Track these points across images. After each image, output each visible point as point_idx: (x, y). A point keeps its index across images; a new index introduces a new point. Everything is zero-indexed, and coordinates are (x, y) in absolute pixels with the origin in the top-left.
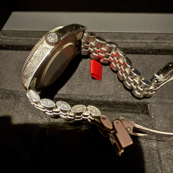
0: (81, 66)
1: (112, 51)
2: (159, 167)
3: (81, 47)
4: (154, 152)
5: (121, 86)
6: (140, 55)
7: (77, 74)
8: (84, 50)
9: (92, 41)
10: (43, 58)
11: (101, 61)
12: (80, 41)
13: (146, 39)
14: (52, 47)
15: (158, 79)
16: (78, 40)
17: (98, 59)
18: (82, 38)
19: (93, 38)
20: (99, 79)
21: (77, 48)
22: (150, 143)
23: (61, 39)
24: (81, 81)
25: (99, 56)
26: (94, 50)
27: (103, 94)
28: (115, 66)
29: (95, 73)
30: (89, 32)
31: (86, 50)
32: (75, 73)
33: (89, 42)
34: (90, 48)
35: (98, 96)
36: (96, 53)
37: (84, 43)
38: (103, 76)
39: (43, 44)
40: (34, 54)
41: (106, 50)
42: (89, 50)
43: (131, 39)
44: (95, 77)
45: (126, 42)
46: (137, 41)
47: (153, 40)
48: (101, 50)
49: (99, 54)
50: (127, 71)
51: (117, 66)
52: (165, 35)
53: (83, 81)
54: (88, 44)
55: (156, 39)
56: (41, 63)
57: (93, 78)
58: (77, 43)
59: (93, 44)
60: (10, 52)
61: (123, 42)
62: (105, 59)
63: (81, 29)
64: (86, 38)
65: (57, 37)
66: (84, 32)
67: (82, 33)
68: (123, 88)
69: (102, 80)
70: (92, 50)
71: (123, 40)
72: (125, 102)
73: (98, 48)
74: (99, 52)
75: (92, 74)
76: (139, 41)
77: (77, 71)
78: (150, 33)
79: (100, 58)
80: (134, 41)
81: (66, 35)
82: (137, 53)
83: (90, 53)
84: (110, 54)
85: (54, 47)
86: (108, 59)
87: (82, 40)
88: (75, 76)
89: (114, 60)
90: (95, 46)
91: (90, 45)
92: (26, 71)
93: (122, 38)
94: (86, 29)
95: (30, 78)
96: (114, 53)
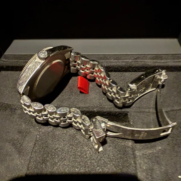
0: (71, 83)
1: (95, 67)
2: (133, 162)
3: (70, 66)
4: (129, 150)
5: (105, 98)
6: (122, 73)
7: (67, 89)
8: (72, 68)
9: (78, 60)
10: (35, 70)
11: (88, 77)
12: (68, 59)
13: (127, 59)
14: (43, 61)
15: (131, 88)
16: (67, 58)
17: (85, 76)
18: (70, 57)
19: (79, 57)
20: (85, 93)
21: (66, 67)
22: (127, 142)
23: (51, 56)
24: (71, 95)
25: (86, 73)
26: (81, 67)
27: (89, 105)
28: (99, 81)
29: (81, 87)
30: (75, 52)
31: (74, 68)
32: (66, 88)
33: (76, 60)
34: (77, 66)
35: (85, 107)
36: (83, 70)
37: (72, 62)
38: (89, 91)
39: (36, 59)
40: (28, 67)
41: (90, 67)
42: (77, 68)
43: (114, 60)
44: (82, 91)
45: (110, 62)
46: (119, 61)
47: (133, 60)
48: (86, 67)
49: (85, 71)
50: (107, 83)
51: (100, 81)
52: (143, 55)
53: (72, 95)
54: (75, 62)
55: (136, 59)
56: (33, 73)
57: (81, 92)
58: (66, 62)
59: (79, 62)
60: (9, 72)
61: (107, 62)
62: (90, 75)
63: (68, 49)
64: (73, 57)
65: (47, 53)
66: (71, 52)
67: (70, 52)
68: (107, 100)
69: (89, 94)
70: (79, 67)
71: (108, 61)
72: (108, 111)
73: (84, 66)
74: (85, 69)
75: (79, 88)
76: (122, 61)
77: (67, 87)
78: (131, 54)
79: (87, 75)
80: (116, 61)
81: (55, 53)
82: (119, 71)
83: (78, 70)
84: (94, 70)
85: (44, 61)
86: (93, 75)
87: (70, 59)
88: (66, 91)
89: (98, 75)
90: (81, 64)
91: (77, 63)
92: (21, 80)
93: (107, 59)
94: (73, 49)
95: (24, 86)
96: (96, 69)
